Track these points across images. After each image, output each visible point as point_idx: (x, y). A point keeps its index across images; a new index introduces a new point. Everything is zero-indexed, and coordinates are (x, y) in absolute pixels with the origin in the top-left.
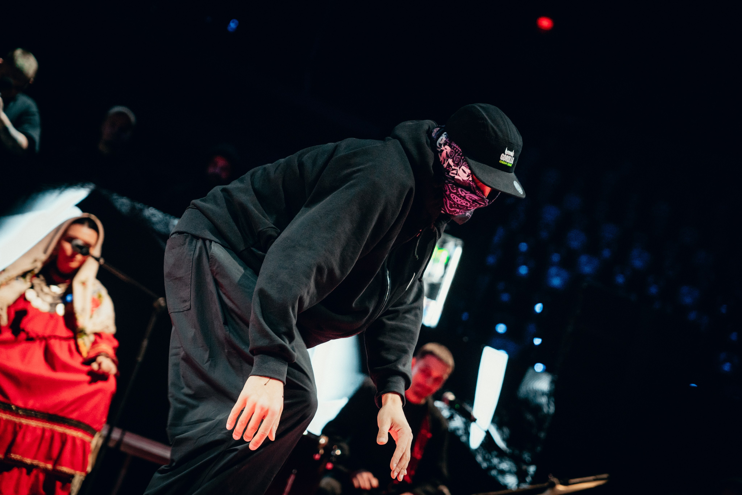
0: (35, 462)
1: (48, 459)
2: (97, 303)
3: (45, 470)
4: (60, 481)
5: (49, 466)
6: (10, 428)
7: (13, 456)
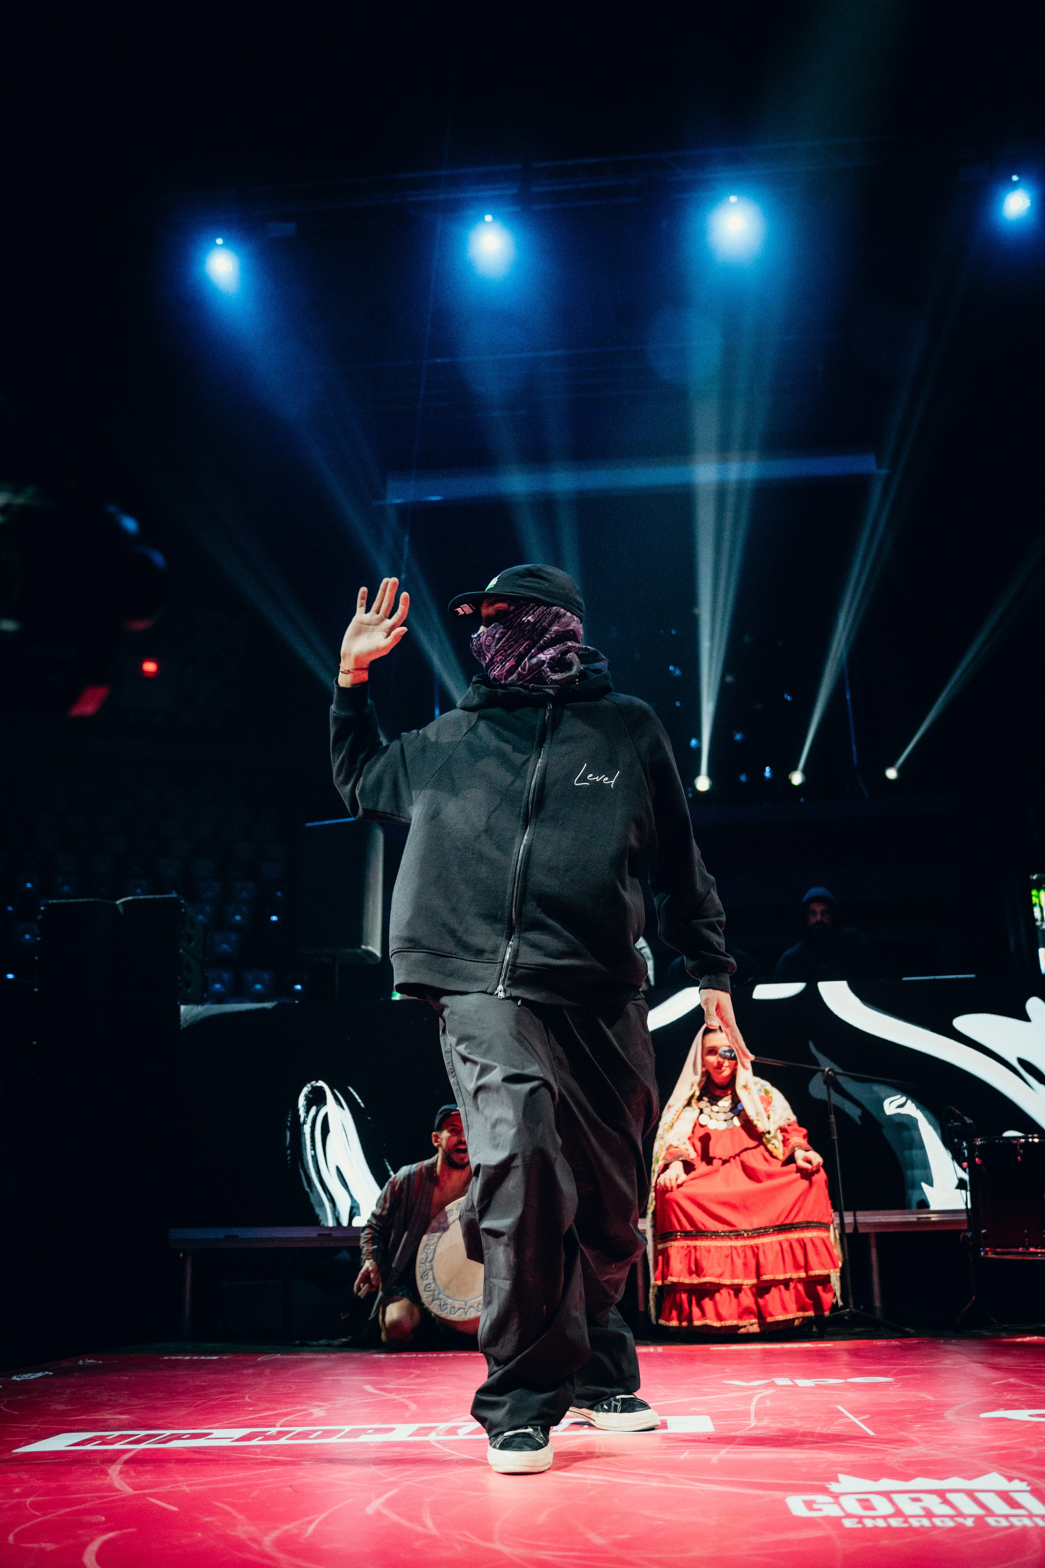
0: (788, 1276)
1: (797, 1267)
2: (767, 1101)
3: (800, 1280)
4: (820, 1285)
5: (803, 1275)
6: (749, 1253)
7: (765, 1278)
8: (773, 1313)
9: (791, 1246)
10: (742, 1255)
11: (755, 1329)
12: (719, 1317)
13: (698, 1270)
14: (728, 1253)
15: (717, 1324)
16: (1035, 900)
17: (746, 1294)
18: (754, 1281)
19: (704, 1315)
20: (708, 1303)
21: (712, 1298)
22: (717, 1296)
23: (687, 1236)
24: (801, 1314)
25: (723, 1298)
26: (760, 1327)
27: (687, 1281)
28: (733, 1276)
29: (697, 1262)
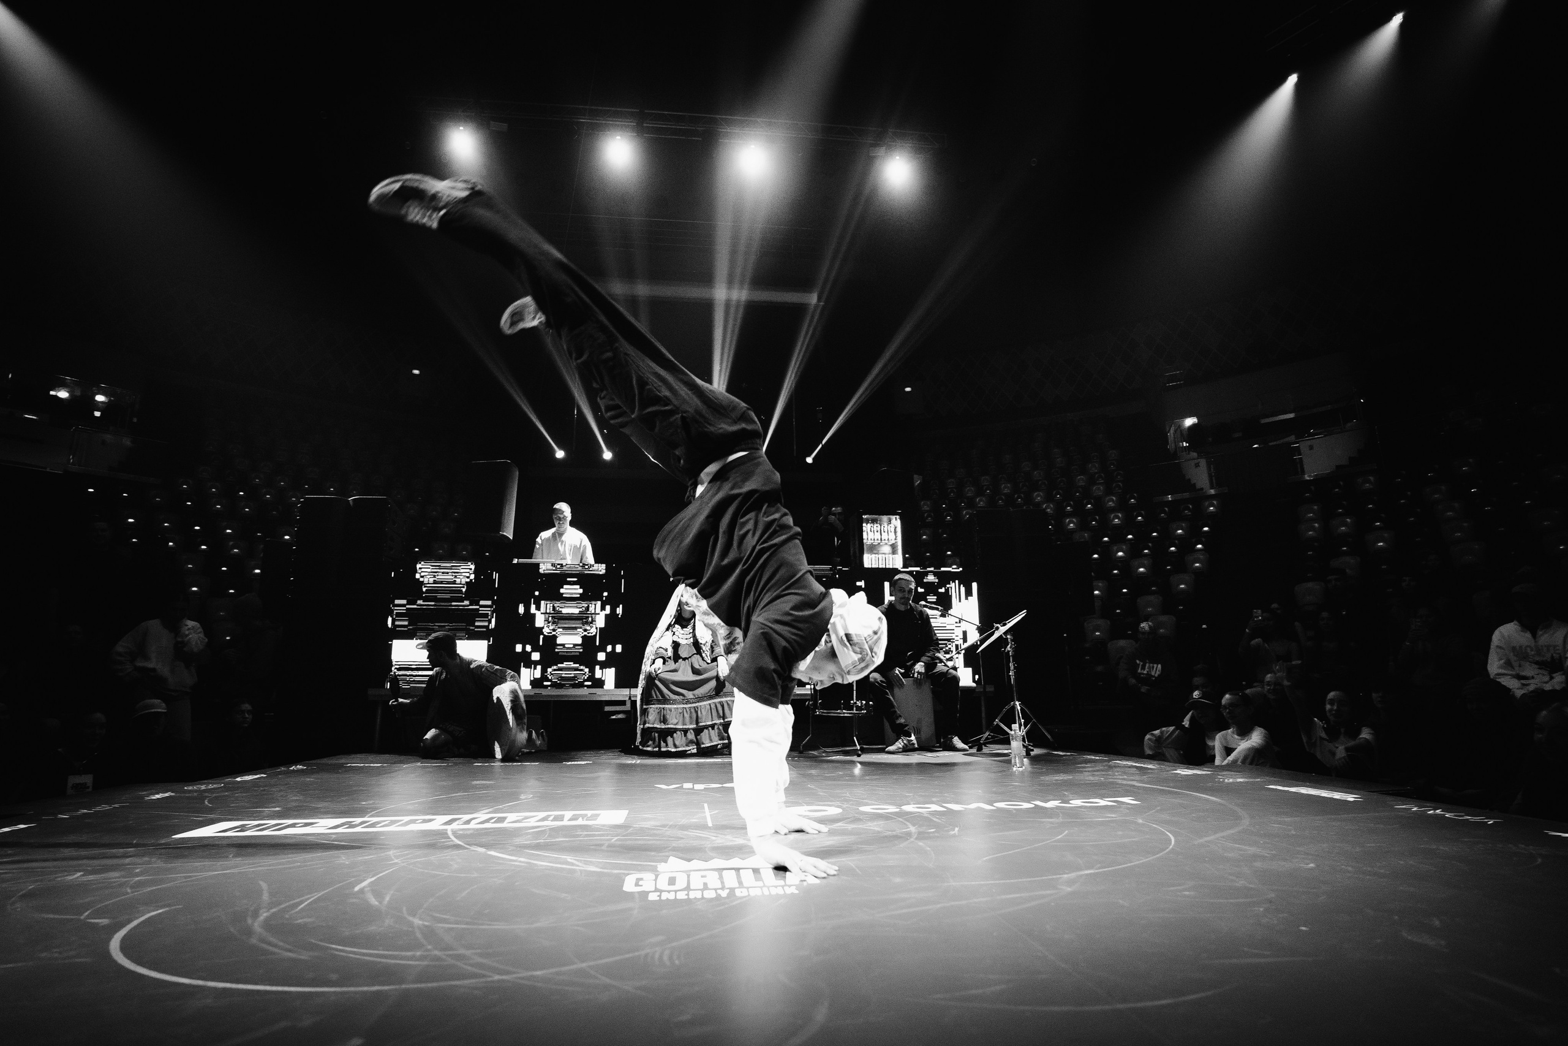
0: (714, 722)
7: (701, 724)
8: (704, 742)
9: (716, 706)
10: (689, 712)
11: (695, 751)
12: (675, 746)
13: (664, 721)
14: (681, 711)
15: (673, 750)
16: (864, 529)
17: (691, 733)
18: (695, 726)
19: (667, 745)
20: (669, 739)
21: (672, 737)
22: (675, 735)
23: (659, 702)
24: (721, 742)
25: (678, 736)
26: (697, 750)
27: (658, 726)
28: (684, 724)
29: (664, 716)
